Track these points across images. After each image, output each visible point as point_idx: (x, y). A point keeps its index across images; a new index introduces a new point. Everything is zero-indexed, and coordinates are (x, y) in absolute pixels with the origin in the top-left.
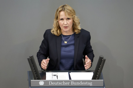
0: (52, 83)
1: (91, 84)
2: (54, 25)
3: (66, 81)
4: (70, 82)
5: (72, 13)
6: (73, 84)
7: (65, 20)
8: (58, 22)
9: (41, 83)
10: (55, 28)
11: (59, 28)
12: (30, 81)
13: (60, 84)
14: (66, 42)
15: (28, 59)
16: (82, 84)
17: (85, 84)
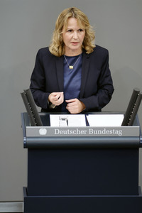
0: (60, 132)
1: (120, 133)
3: (81, 129)
4: (87, 129)
6: (91, 132)
7: (75, 32)
12: (25, 128)
13: (72, 133)
14: (71, 67)
15: (22, 94)
16: (106, 133)
17: (111, 132)
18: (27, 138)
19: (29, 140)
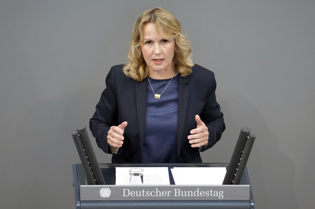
0: (130, 193)
1: (220, 195)
2: (131, 56)
3: (162, 188)
4: (172, 189)
5: (174, 27)
6: (178, 194)
7: (156, 44)
8: (140, 48)
9: (105, 192)
10: (132, 63)
11: (142, 62)
12: (79, 187)
13: (149, 194)
15: (74, 137)
16: (199, 194)
17: (207, 194)
18: (81, 202)
19: (84, 205)
